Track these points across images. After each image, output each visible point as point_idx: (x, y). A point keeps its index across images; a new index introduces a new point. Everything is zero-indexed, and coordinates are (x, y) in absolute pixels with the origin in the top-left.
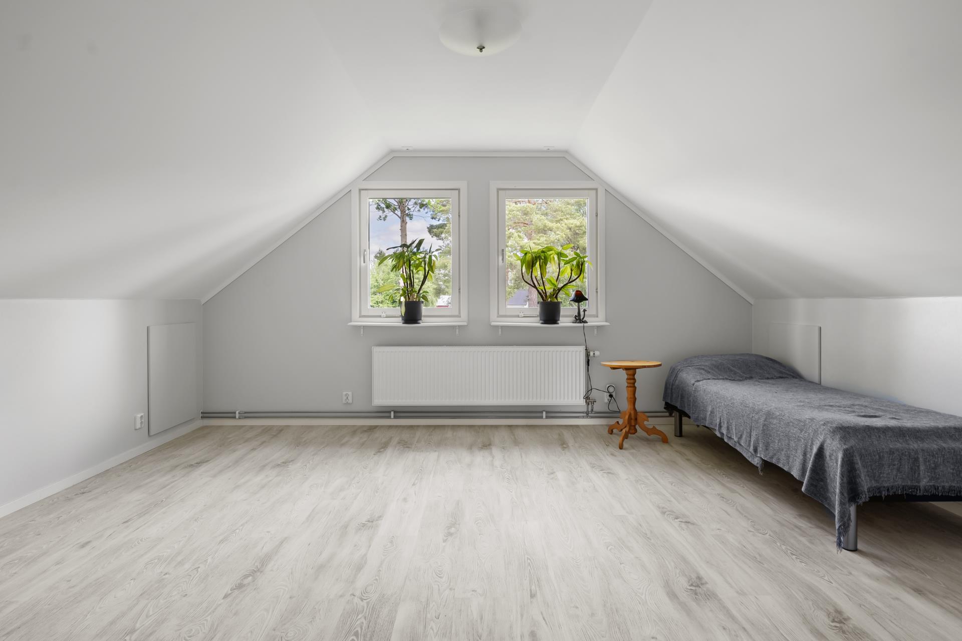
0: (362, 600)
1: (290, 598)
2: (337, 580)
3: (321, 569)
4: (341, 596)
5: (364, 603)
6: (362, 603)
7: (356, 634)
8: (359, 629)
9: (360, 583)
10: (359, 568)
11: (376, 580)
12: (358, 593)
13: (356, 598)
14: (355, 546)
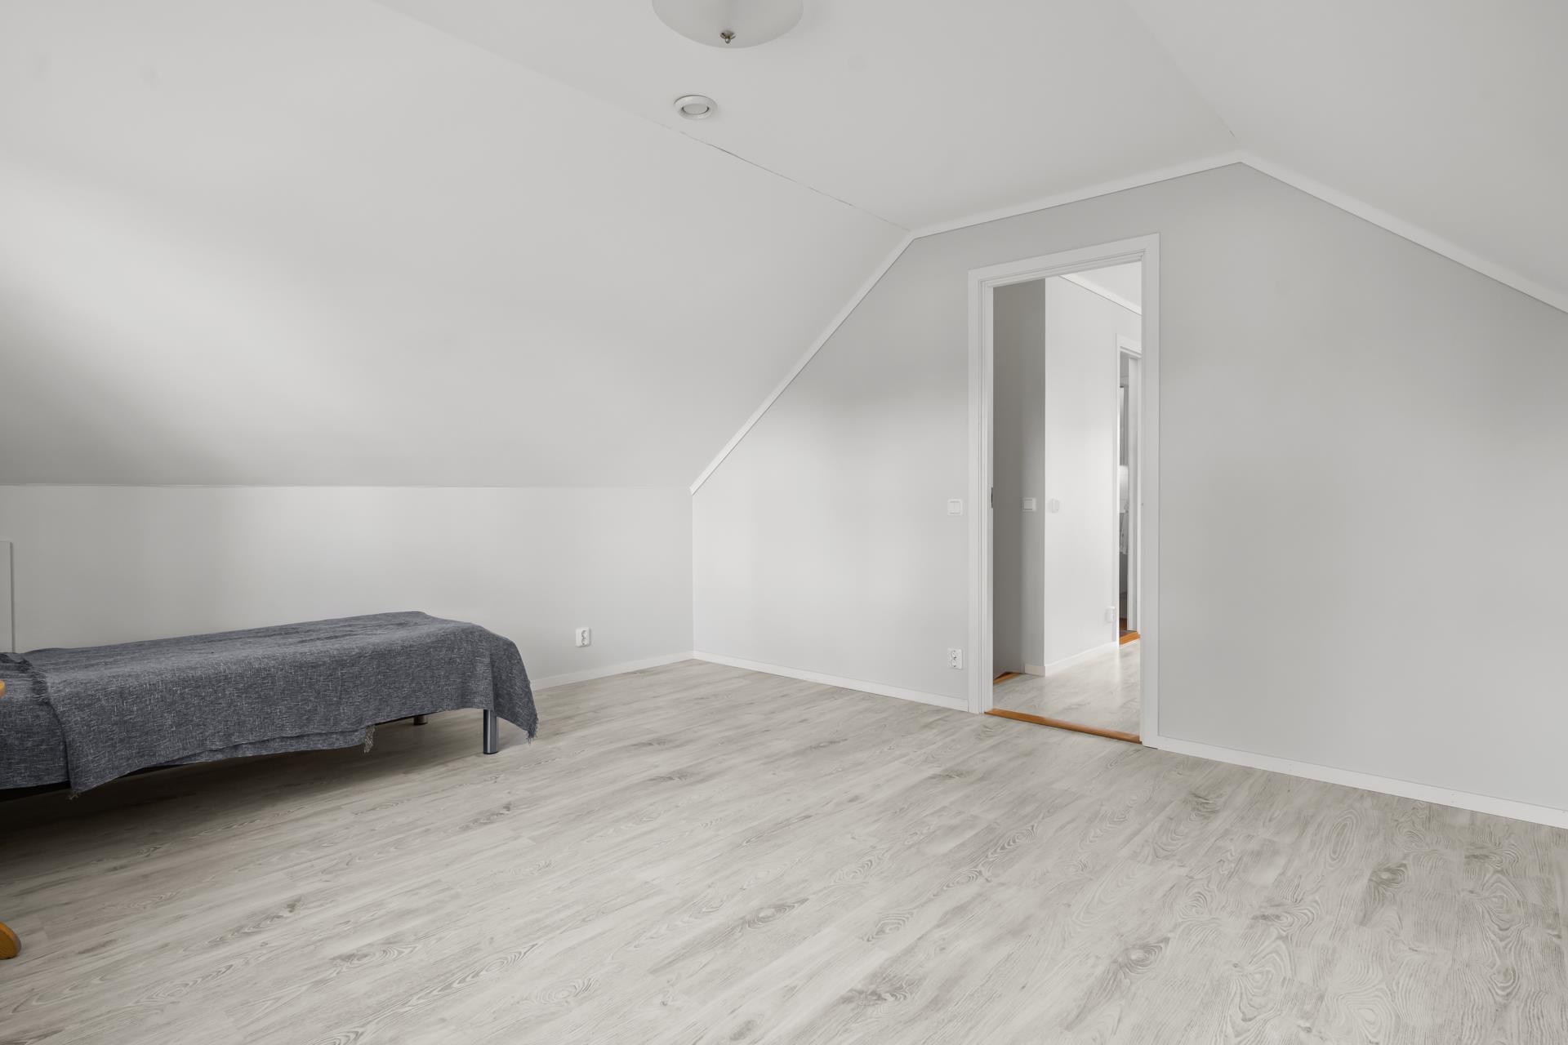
0: (980, 872)
1: (1069, 906)
2: (999, 905)
3: (1017, 931)
4: (1003, 884)
5: (980, 868)
6: (982, 869)
7: (1003, 848)
8: (998, 850)
9: (973, 889)
10: (960, 910)
11: (948, 886)
12: (981, 880)
13: (986, 877)
14: (944, 949)
